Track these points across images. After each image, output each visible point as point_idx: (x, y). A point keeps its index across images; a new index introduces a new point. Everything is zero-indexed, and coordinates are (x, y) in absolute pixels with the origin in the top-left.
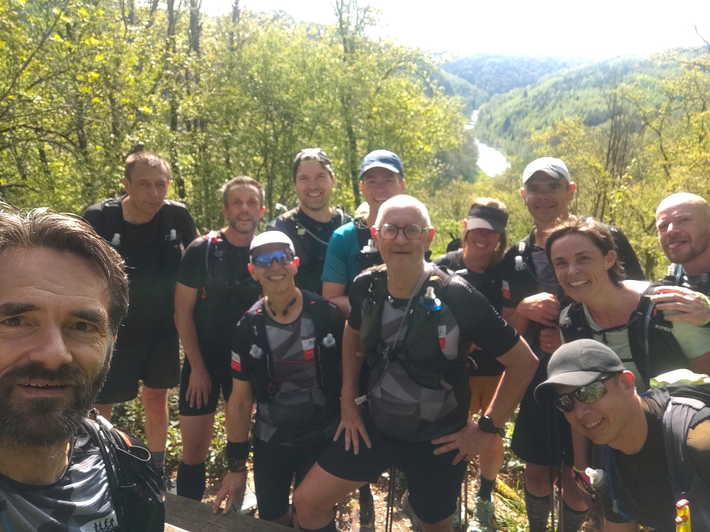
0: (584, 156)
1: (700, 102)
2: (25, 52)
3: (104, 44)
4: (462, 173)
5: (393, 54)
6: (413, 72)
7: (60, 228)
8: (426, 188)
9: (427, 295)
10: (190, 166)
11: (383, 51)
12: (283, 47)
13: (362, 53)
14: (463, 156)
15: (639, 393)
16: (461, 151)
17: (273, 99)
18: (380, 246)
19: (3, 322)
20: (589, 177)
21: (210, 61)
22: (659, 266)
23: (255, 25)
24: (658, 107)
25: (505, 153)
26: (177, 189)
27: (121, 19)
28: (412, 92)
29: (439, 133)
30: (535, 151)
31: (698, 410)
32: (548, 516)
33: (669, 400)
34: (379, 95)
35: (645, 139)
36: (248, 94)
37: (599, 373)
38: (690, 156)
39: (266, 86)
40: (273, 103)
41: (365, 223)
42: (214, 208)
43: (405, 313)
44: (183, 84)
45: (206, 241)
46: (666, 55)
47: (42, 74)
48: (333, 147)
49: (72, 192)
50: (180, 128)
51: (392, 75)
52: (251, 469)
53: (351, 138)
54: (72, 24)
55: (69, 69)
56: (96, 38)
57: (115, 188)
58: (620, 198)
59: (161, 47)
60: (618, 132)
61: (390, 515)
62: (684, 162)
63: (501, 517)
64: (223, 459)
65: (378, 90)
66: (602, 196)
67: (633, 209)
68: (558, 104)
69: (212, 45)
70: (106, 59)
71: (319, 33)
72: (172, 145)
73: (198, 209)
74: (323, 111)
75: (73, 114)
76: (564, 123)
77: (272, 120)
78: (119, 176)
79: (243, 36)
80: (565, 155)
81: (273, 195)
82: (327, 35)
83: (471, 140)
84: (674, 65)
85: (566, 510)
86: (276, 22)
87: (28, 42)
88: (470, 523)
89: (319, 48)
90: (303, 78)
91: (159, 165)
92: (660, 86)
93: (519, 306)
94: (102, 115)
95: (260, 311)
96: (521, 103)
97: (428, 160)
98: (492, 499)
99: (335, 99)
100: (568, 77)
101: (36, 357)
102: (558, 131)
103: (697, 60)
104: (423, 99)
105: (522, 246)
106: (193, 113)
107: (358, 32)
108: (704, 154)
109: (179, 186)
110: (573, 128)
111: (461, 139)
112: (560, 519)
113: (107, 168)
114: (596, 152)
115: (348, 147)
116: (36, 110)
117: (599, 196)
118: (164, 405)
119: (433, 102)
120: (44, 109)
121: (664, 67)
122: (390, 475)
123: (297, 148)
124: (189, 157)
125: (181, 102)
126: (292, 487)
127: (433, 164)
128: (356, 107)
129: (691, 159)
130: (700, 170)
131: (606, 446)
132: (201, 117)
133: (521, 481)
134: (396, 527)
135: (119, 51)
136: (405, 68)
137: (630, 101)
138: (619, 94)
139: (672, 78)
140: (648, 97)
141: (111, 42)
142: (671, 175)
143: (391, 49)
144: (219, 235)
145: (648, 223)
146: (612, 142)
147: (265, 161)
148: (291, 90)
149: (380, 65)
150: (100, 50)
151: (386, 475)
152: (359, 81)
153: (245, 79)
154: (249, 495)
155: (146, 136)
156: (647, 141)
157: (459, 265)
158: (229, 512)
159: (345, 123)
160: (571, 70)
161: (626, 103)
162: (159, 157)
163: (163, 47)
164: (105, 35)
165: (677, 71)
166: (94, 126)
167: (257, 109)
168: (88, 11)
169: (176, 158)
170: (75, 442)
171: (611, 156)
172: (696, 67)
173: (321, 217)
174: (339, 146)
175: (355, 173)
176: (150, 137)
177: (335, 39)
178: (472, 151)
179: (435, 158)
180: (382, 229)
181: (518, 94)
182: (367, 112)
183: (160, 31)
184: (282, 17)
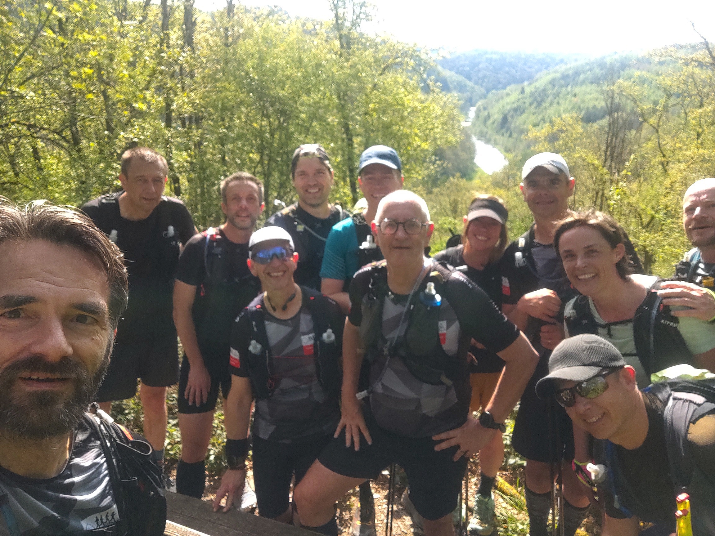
0: (582, 153)
1: (698, 99)
2: (17, 48)
3: (98, 39)
4: (459, 170)
5: (389, 50)
6: (410, 68)
7: (59, 220)
8: (423, 186)
9: (427, 290)
10: (185, 164)
11: (380, 47)
12: (278, 43)
13: (358, 49)
14: (460, 153)
15: (639, 388)
16: (459, 148)
17: (268, 96)
18: (380, 242)
19: (3, 315)
20: (587, 174)
21: (204, 57)
22: (657, 264)
23: (250, 20)
24: (656, 103)
25: (502, 150)
26: (173, 186)
27: (114, 15)
28: (408, 88)
29: (436, 130)
30: (532, 148)
31: (699, 405)
32: (548, 513)
33: (670, 395)
34: (375, 92)
35: (642, 135)
36: (244, 90)
37: (600, 368)
38: (688, 153)
39: (262, 82)
40: (269, 99)
41: (363, 218)
42: (210, 205)
43: (405, 309)
44: (177, 80)
45: (205, 238)
46: (663, 51)
47: (34, 70)
48: (329, 144)
49: (67, 190)
50: (175, 125)
51: (388, 72)
52: (250, 468)
53: (347, 135)
54: (64, 20)
55: (62, 64)
56: (88, 33)
57: (110, 185)
58: (618, 194)
59: (155, 43)
60: (615, 129)
61: (390, 513)
62: (681, 159)
63: (502, 514)
64: (223, 458)
65: (375, 86)
66: (600, 194)
67: (631, 206)
68: (556, 101)
69: (206, 41)
70: (99, 55)
71: (315, 29)
72: (167, 142)
73: (193, 207)
74: (320, 107)
75: (66, 110)
76: (562, 119)
77: (268, 117)
78: (113, 173)
79: (238, 31)
80: (563, 152)
81: (269, 193)
82: (323, 30)
83: (468, 137)
84: (671, 61)
85: (567, 506)
86: (271, 17)
87: (19, 37)
88: (470, 521)
89: (315, 43)
90: (299, 74)
91: (156, 161)
92: (658, 82)
93: (519, 303)
94: (96, 112)
95: (259, 306)
96: (519, 99)
97: (425, 157)
98: (493, 497)
99: (331, 95)
100: (566, 74)
101: (37, 349)
102: (556, 128)
103: (694, 56)
104: (421, 95)
105: (522, 242)
106: (188, 110)
107: (354, 28)
108: (701, 151)
109: (175, 183)
110: (571, 125)
111: (459, 136)
112: (560, 516)
113: (102, 165)
114: (594, 149)
115: (345, 144)
116: (29, 106)
117: (597, 193)
118: (163, 404)
119: (430, 98)
120: (37, 105)
121: (661, 63)
122: (391, 472)
123: (294, 145)
124: (184, 154)
125: (176, 98)
126: (291, 485)
127: (431, 161)
128: (352, 104)
129: (689, 156)
130: (698, 167)
131: (607, 441)
132: (195, 113)
133: (521, 478)
134: (396, 525)
135: (112, 46)
136: (402, 64)
137: (627, 98)
138: (617, 91)
139: (670, 75)
140: (645, 94)
141: (104, 37)
142: (669, 172)
143: (388, 45)
144: (218, 232)
145: (646, 220)
146: (610, 138)
147: (261, 158)
148: (287, 86)
149: (377, 61)
150: (93, 46)
151: (386, 473)
152: (356, 77)
153: (240, 76)
154: (249, 493)
155: (140, 133)
156: (644, 138)
157: (458, 261)
158: (229, 510)
159: (342, 120)
160: (568, 66)
161: (624, 100)
162: (156, 153)
163: (157, 42)
164: (97, 30)
165: (674, 67)
166: (88, 123)
167: (252, 105)
168: (80, 6)
169: (171, 155)
170: (76, 436)
171: (608, 153)
172: (693, 63)
173: (320, 214)
174: (336, 143)
175: (352, 170)
176: (145, 133)
177: (331, 35)
178: (469, 148)
179: (432, 155)
180: (382, 224)
181: (515, 90)
182: (363, 109)
183: (154, 26)
184: (277, 13)
